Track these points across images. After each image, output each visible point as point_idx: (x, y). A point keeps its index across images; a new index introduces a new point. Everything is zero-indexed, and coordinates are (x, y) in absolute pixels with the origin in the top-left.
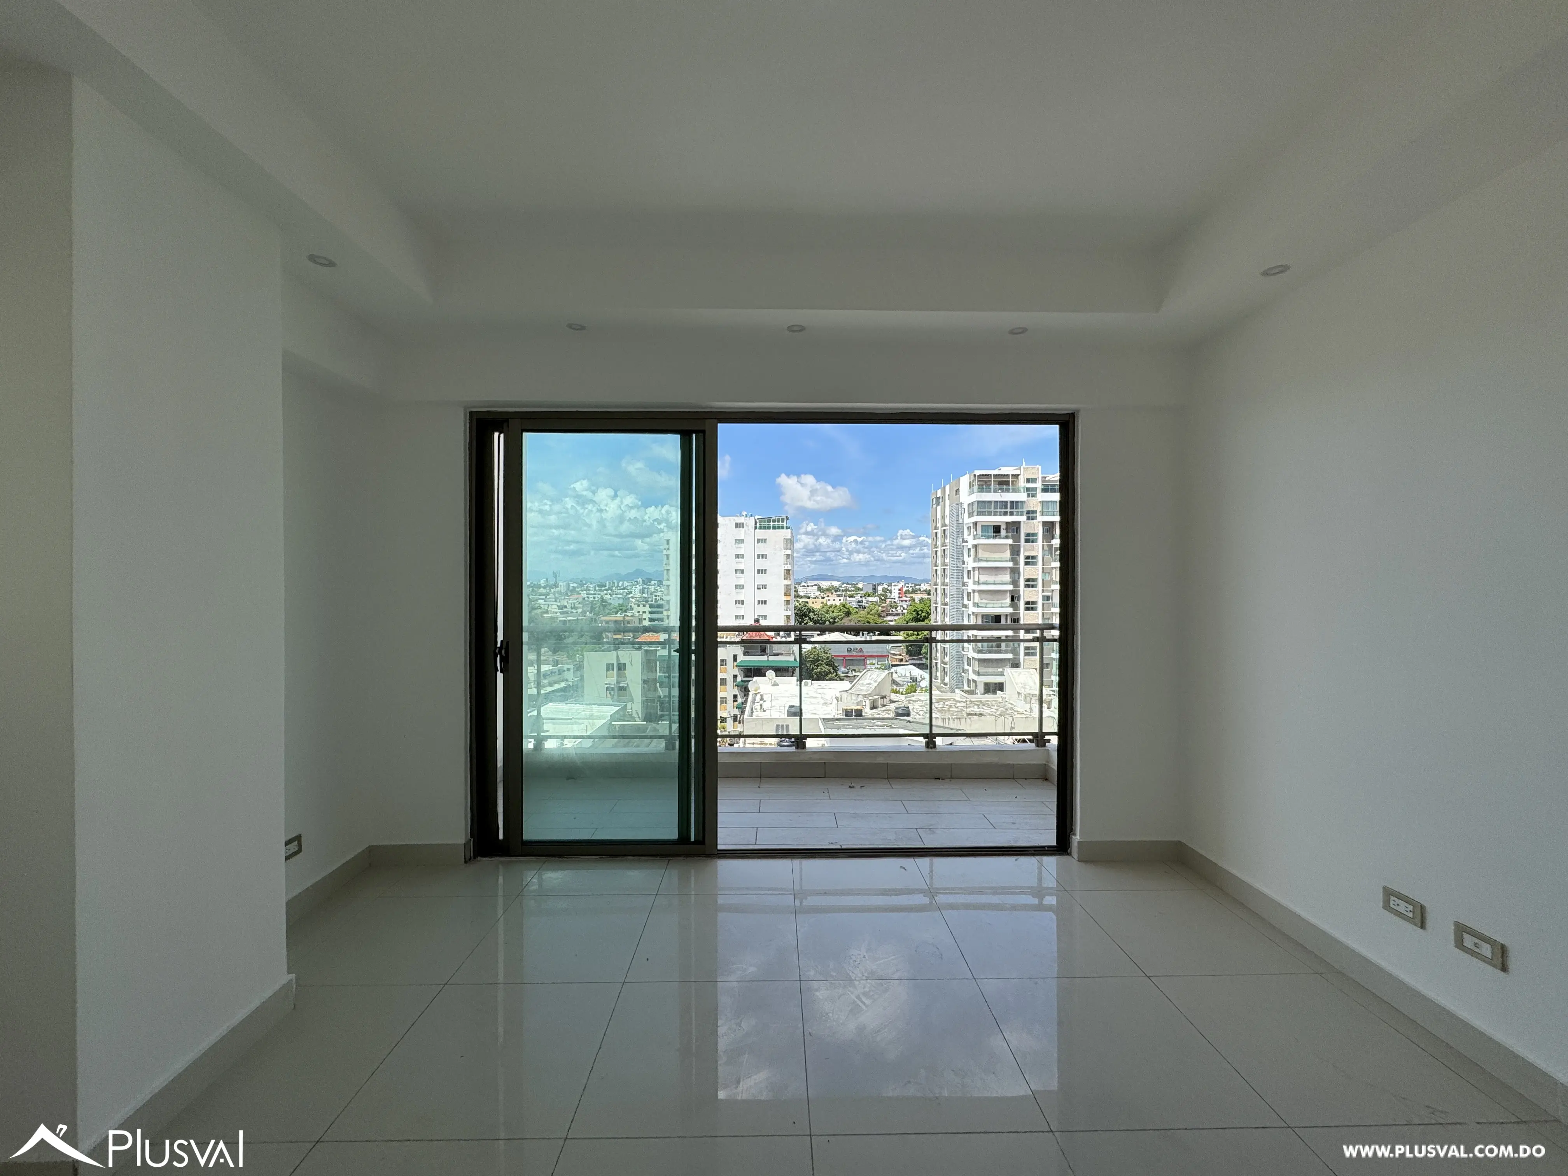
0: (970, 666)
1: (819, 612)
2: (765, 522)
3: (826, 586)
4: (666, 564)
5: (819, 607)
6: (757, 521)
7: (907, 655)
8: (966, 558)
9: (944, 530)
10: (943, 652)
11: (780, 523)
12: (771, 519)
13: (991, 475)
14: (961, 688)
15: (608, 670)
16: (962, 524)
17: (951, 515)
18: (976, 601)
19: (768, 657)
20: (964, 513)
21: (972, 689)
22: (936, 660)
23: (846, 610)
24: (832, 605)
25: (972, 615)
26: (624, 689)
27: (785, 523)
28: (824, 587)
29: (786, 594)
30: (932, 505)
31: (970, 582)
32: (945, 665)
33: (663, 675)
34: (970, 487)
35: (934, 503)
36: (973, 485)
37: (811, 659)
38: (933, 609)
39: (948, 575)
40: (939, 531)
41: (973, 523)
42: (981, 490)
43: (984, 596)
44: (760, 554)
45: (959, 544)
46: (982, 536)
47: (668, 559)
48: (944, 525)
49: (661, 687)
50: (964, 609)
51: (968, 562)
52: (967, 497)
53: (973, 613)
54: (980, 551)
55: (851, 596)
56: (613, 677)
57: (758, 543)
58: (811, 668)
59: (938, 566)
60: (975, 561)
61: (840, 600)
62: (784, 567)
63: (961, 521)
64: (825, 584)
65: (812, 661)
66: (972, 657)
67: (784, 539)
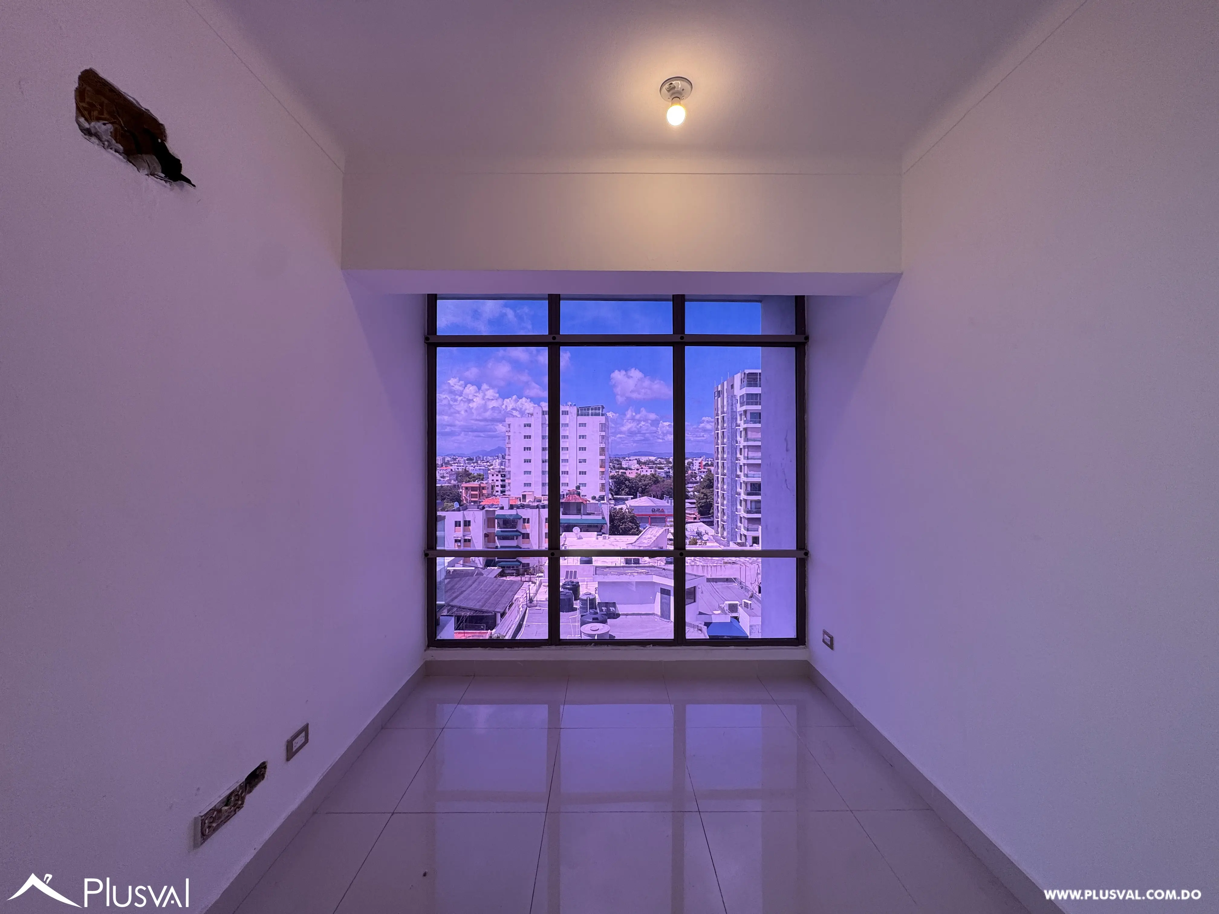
0: (742, 524)
1: (633, 480)
2: (585, 410)
3: (644, 460)
4: (508, 443)
5: (633, 477)
6: (579, 409)
7: (699, 514)
8: (739, 438)
9: (723, 417)
10: (722, 512)
11: (597, 411)
12: (590, 408)
13: (757, 373)
14: (734, 541)
15: (456, 526)
16: (736, 412)
17: (728, 404)
18: (746, 473)
19: (581, 516)
20: (737, 403)
21: (743, 541)
22: (717, 519)
23: (654, 479)
24: (644, 475)
25: (743, 484)
26: (469, 541)
27: (601, 411)
28: (643, 461)
29: (601, 467)
30: (715, 397)
31: (742, 457)
32: (724, 522)
33: (500, 530)
34: (741, 383)
35: (716, 395)
36: (744, 381)
37: (618, 518)
38: (715, 479)
39: (726, 452)
40: (720, 417)
41: (744, 411)
42: (749, 385)
43: (752, 468)
44: (581, 435)
45: (733, 428)
46: (751, 421)
47: (509, 439)
48: (723, 412)
49: (498, 539)
50: (737, 479)
51: (740, 442)
52: (740, 391)
53: (744, 481)
54: (749, 433)
55: (660, 468)
56: (460, 532)
57: (579, 426)
58: (618, 525)
59: (719, 445)
60: (745, 441)
61: (651, 471)
62: (600, 445)
63: (735, 410)
64: (643, 459)
65: (618, 519)
66: (743, 517)
67: (600, 423)
